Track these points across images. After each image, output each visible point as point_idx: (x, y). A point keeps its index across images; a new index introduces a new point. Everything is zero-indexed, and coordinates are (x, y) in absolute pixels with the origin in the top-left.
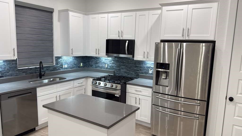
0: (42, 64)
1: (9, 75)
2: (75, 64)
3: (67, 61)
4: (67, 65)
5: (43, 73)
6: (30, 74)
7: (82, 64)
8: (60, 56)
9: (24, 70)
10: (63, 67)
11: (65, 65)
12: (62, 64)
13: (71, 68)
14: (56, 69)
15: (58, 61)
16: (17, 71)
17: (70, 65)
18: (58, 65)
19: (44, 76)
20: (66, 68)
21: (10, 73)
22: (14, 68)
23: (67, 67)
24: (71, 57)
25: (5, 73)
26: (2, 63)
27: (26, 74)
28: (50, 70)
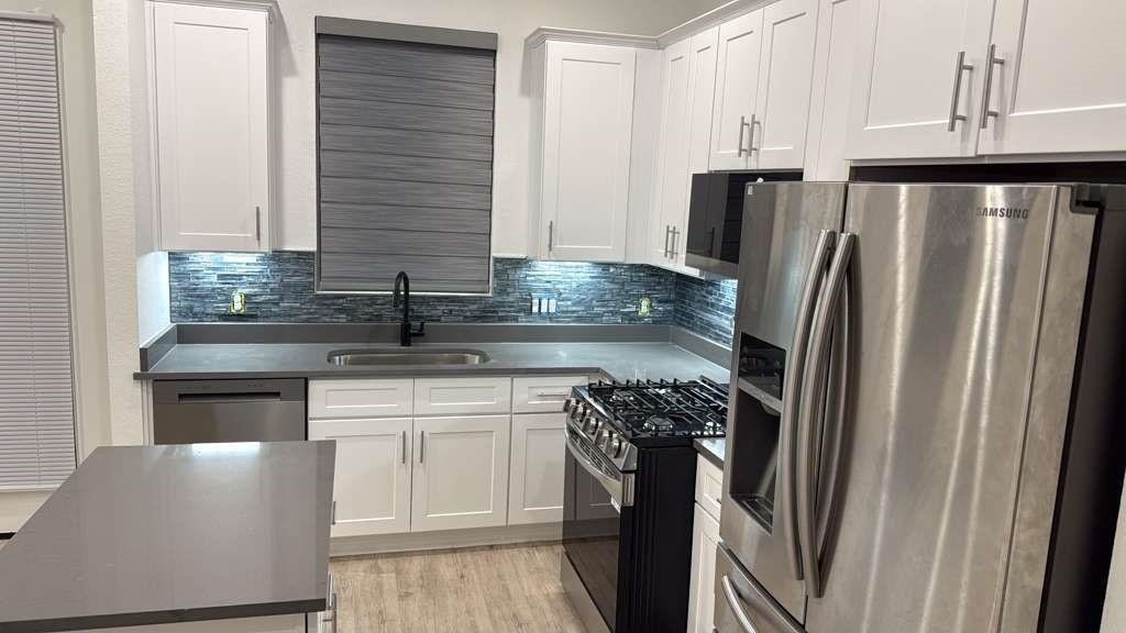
0: (407, 286)
1: (277, 315)
2: (602, 301)
3: (560, 282)
4: (553, 301)
5: (416, 324)
6: (369, 320)
7: (645, 303)
8: (522, 256)
9: (341, 301)
10: (535, 309)
11: (544, 302)
12: (530, 295)
13: (579, 319)
14: (494, 312)
15: (508, 279)
16: (311, 301)
17: (574, 305)
18: (508, 294)
19: (422, 338)
20: (549, 316)
21: (284, 307)
22: (299, 289)
23: (552, 310)
24: (582, 267)
25: (264, 306)
26: (255, 264)
27: (352, 321)
28: (466, 317)
